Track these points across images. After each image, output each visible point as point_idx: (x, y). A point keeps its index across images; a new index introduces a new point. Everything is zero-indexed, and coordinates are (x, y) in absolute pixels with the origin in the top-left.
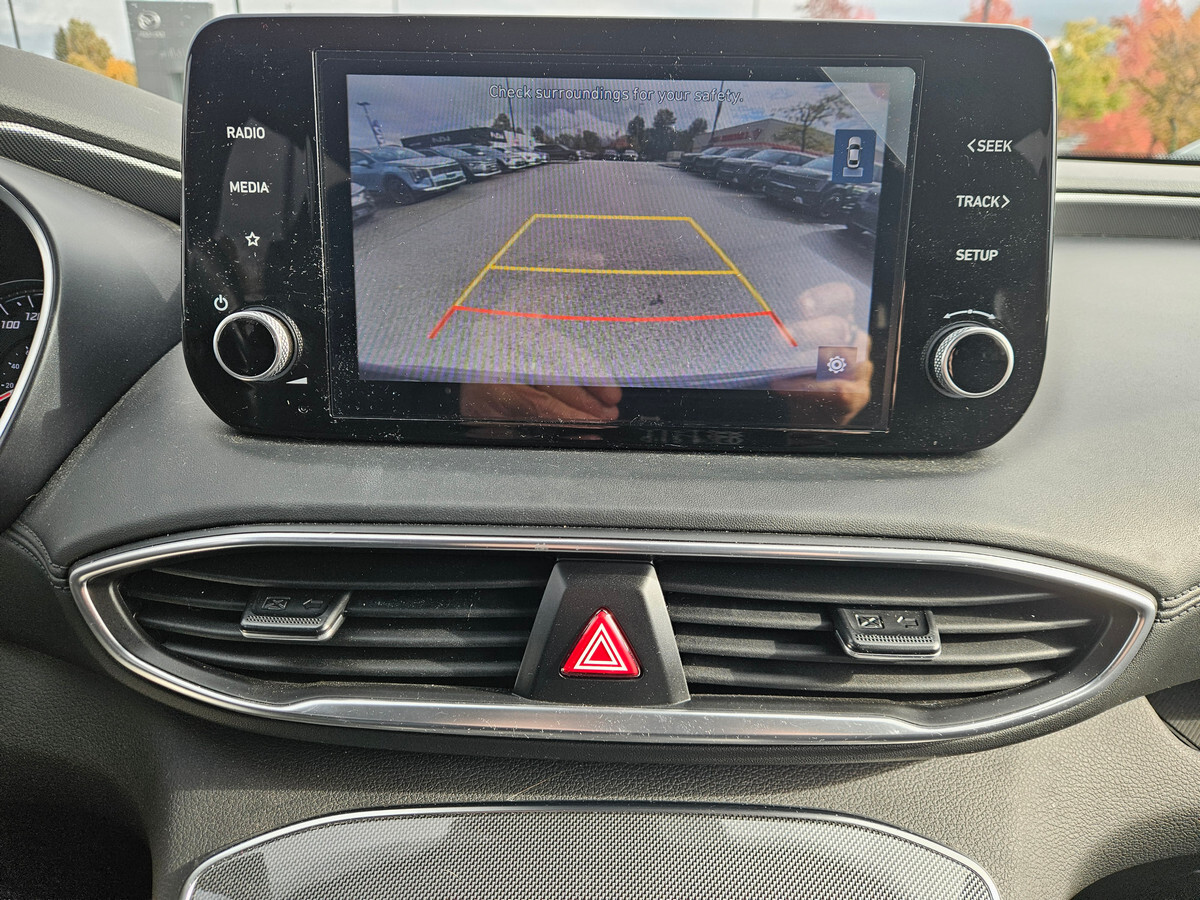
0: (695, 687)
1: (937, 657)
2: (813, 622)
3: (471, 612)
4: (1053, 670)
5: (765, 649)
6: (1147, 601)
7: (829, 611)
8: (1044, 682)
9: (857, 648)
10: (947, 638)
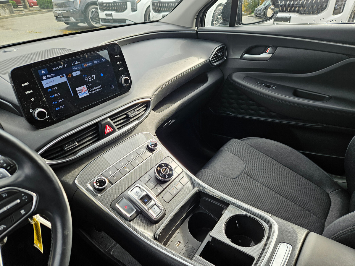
0: (118, 129)
1: (137, 113)
2: (125, 116)
3: (91, 133)
4: (146, 110)
5: (122, 121)
6: (149, 99)
7: (126, 114)
8: (146, 111)
9: (131, 116)
10: (137, 111)
